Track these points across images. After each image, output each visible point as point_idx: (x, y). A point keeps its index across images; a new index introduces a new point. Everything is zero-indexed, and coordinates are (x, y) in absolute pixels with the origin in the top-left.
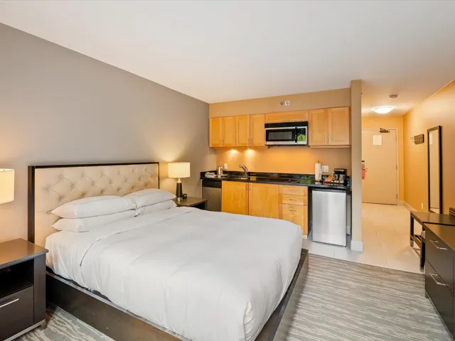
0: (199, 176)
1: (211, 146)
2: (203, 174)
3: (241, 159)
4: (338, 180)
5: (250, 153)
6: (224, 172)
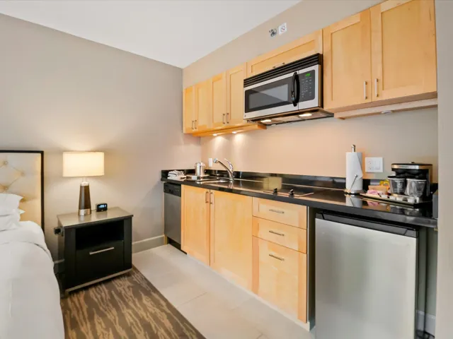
0: (159, 176)
1: (184, 132)
2: (165, 174)
3: (228, 149)
4: (402, 193)
5: (239, 138)
6: (208, 171)
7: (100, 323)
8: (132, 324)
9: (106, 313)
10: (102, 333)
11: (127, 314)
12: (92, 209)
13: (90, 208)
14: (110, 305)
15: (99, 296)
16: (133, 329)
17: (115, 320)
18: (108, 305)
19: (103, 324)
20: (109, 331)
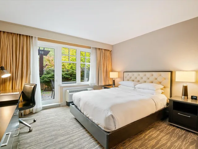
7: (167, 137)
8: (175, 146)
9: (173, 137)
10: (164, 139)
11: (178, 143)
12: (188, 97)
13: (187, 96)
14: (177, 137)
15: (178, 132)
16: (173, 147)
17: (172, 140)
18: (176, 136)
19: (167, 138)
20: (166, 140)
